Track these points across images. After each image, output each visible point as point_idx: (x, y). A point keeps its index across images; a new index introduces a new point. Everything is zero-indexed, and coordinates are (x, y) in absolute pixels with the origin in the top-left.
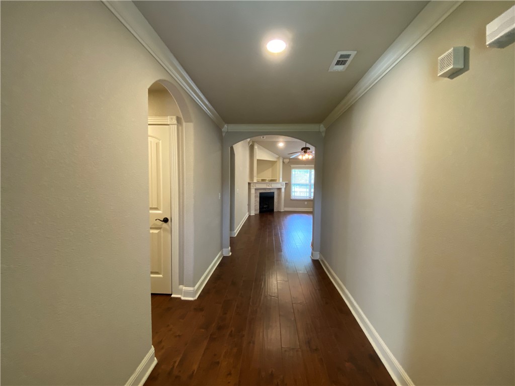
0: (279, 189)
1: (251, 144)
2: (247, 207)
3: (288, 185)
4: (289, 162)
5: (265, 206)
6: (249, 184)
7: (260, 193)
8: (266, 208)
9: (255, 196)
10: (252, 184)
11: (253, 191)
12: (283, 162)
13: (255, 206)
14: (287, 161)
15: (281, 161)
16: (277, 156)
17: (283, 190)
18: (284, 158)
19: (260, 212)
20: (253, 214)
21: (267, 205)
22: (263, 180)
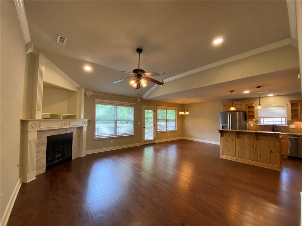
0: (80, 129)
1: (30, 51)
2: (17, 170)
3: (92, 123)
4: (92, 95)
5: (57, 156)
6: (23, 123)
7: (48, 137)
8: (58, 159)
9: (38, 144)
10: (30, 124)
11: (32, 136)
12: (85, 95)
13: (37, 161)
14: (90, 94)
15: (83, 93)
16: (78, 86)
17: (85, 130)
18: (86, 90)
19: (48, 168)
20: (31, 177)
21: (60, 152)
22: (53, 116)
